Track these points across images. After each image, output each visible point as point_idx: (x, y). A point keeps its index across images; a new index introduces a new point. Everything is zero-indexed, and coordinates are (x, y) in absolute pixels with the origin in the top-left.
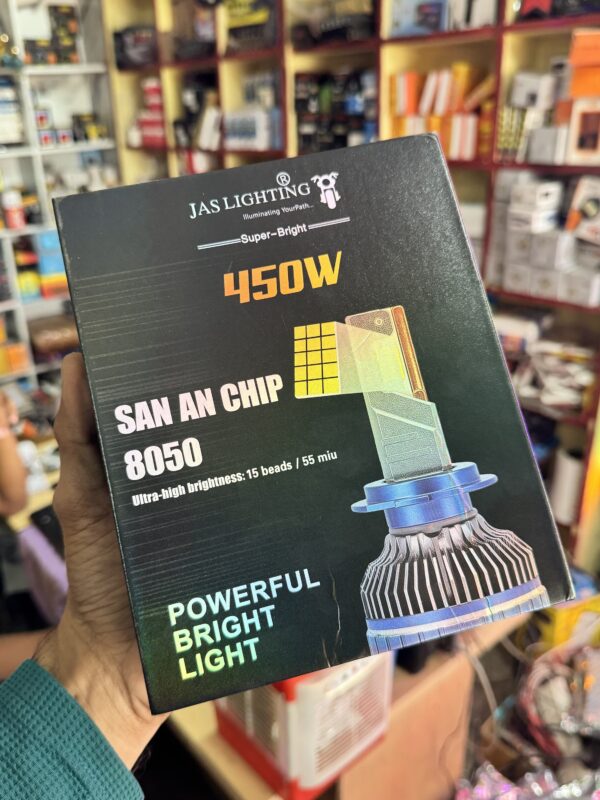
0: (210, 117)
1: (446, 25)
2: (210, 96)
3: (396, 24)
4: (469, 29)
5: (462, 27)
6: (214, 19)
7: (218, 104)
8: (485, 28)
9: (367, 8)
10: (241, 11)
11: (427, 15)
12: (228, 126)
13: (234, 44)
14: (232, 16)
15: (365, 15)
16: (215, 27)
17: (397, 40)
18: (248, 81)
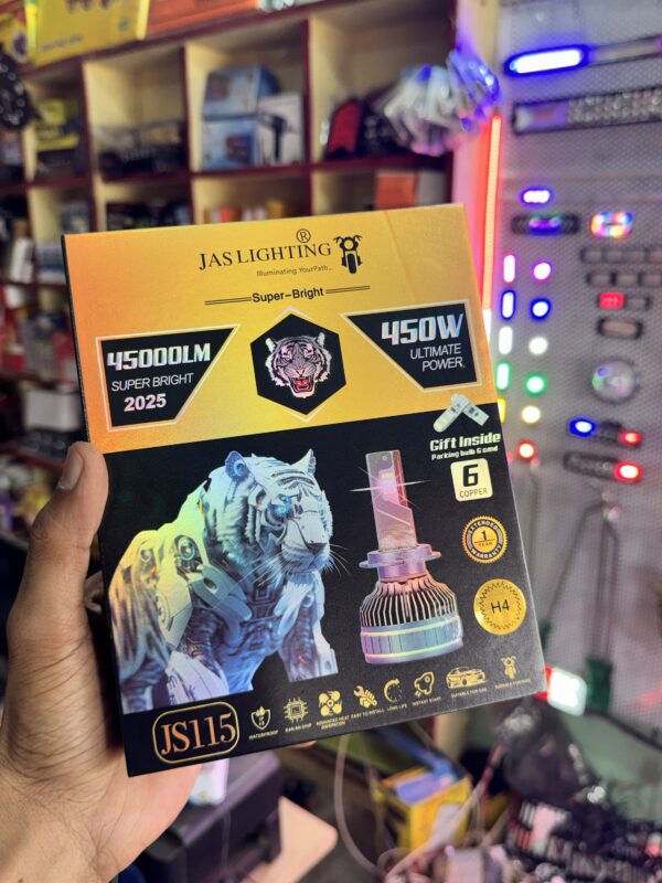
0: (21, 248)
1: (257, 160)
2: (20, 225)
3: (207, 156)
4: (279, 165)
5: (273, 163)
6: (20, 141)
7: (29, 234)
8: (295, 165)
9: (175, 139)
10: (48, 134)
11: (236, 149)
12: (40, 259)
13: (43, 168)
14: (41, 139)
15: (172, 146)
16: (21, 150)
17: (208, 173)
18: (64, 208)
